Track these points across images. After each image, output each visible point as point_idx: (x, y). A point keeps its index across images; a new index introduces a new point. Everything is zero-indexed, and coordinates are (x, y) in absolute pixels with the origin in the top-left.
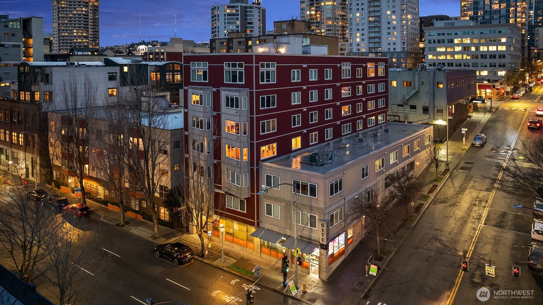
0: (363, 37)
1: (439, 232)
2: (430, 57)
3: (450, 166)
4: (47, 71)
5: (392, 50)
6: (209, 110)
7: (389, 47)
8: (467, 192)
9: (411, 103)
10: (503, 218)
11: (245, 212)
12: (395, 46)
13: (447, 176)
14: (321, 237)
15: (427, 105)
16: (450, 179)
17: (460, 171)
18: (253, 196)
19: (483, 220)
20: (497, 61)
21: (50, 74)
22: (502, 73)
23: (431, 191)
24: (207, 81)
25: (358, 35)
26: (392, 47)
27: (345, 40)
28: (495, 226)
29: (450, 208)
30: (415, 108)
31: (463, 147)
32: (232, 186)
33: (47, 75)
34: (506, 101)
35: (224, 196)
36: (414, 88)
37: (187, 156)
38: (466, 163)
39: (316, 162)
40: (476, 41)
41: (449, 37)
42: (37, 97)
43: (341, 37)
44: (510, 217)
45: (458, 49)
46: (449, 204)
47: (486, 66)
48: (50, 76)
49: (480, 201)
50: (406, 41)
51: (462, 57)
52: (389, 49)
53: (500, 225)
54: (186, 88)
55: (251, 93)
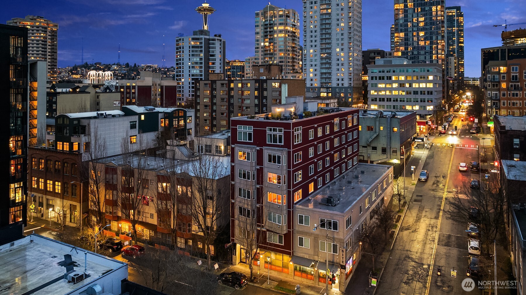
0: (316, 73)
1: (409, 252)
2: (372, 92)
3: (406, 198)
4: (84, 123)
5: (340, 86)
6: (254, 164)
7: (338, 82)
8: (422, 220)
9: (373, 145)
10: (449, 239)
11: (283, 244)
12: (343, 82)
13: (406, 207)
14: (341, 260)
15: (385, 146)
16: (408, 211)
17: (414, 203)
18: (289, 232)
19: (436, 241)
20: (426, 97)
21: (87, 125)
22: (430, 108)
23: (398, 221)
24: (252, 141)
25: (311, 70)
26: (340, 82)
27: (295, 71)
28: (445, 245)
29: (413, 233)
30: (376, 149)
31: (413, 182)
32: (274, 224)
33: (84, 127)
34: (436, 137)
35: (265, 233)
36: (376, 132)
37: (233, 201)
38: (417, 196)
39: (331, 203)
40: (409, 79)
41: (388, 75)
42: (76, 148)
43: (291, 68)
44: (453, 239)
45: (395, 85)
46: (412, 230)
47: (417, 101)
48: (87, 128)
49: (432, 227)
50: (352, 77)
51: (399, 93)
52: (338, 84)
53: (447, 245)
54: (233, 146)
55: (289, 153)
